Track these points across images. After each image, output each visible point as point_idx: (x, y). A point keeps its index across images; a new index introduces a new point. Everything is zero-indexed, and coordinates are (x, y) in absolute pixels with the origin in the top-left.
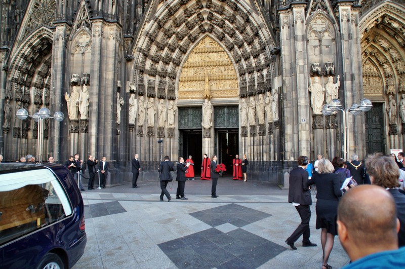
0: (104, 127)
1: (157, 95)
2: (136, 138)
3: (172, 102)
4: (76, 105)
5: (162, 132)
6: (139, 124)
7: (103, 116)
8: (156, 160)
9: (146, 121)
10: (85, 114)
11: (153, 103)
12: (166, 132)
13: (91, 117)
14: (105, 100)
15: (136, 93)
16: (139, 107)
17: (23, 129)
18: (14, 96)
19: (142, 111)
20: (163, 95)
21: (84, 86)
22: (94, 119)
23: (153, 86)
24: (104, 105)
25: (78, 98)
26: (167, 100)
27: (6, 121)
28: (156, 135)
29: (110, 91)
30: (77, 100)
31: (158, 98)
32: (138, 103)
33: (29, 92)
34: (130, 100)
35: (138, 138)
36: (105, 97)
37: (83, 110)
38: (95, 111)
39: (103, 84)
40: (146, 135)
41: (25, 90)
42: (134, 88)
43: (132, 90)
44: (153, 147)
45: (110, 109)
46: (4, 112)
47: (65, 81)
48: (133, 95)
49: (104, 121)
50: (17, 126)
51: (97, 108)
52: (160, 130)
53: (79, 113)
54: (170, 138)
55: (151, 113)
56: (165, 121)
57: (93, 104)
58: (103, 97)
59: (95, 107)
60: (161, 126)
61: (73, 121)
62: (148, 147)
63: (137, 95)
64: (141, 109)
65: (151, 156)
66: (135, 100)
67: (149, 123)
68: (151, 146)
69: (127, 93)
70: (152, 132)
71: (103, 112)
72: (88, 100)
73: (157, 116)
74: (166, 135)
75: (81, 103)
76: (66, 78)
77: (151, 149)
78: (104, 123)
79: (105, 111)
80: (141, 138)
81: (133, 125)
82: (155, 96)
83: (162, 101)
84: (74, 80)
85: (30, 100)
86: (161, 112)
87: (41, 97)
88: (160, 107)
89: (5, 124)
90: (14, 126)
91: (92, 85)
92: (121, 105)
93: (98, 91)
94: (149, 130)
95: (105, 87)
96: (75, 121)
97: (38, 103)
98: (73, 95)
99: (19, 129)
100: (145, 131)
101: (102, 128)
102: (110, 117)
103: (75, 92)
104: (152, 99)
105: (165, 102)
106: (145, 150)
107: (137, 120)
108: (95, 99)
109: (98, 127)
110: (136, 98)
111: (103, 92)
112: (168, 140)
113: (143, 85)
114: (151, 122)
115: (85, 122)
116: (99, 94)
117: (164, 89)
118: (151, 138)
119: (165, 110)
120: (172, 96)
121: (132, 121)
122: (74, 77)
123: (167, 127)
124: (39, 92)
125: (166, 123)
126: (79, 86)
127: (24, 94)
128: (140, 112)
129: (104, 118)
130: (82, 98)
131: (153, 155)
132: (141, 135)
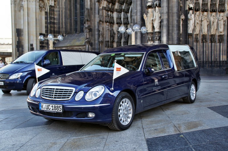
0: (172, 36)
1: (209, 9)
2: (193, 44)
3: (222, 14)
4: (151, 22)
5: (214, 39)
6: (195, 33)
7: (171, 28)
8: (208, 59)
9: (201, 30)
10: (158, 27)
11: (206, 16)
12: (217, 38)
13: (163, 30)
14: (172, 16)
15: (193, 10)
16: (196, 20)
17: (110, 42)
18: (104, 19)
19: (197, 23)
20: (214, 9)
21: (157, 8)
22: (165, 31)
23: (206, 2)
24: (171, 20)
25: (152, 17)
26: (218, 13)
27: (101, 36)
28: (209, 41)
29: (175, 10)
30: (152, 18)
31: (210, 12)
32: (194, 18)
33: (113, 16)
34: (189, 15)
35: (195, 44)
36: (172, 15)
37: (156, 25)
38: (165, 25)
39: (170, 5)
40: (201, 41)
41: (110, 14)
42: (192, 6)
43: (190, 7)
44: (206, 50)
45: (175, 23)
46: (99, 31)
47: (143, 5)
48: (191, 12)
49: (172, 32)
50: (107, 40)
51: (167, 22)
52: (212, 37)
53: (153, 28)
54: (220, 43)
55: (205, 24)
56: (216, 30)
57: (164, 20)
58: (170, 15)
59: (165, 23)
60: (212, 34)
61: (149, 33)
62: (202, 50)
63: (194, 11)
64: (197, 21)
65: (205, 57)
66: (193, 15)
67: (203, 32)
68: (205, 49)
69: (187, 10)
70: (205, 39)
71: (171, 26)
72: (160, 17)
73: (209, 26)
74: (217, 40)
75: (155, 20)
76: (143, 3)
77: (205, 51)
78: (172, 33)
79: (172, 25)
80: (197, 44)
81: (191, 34)
82: (208, 10)
83: (214, 14)
84: (149, 4)
85: (114, 21)
86: (213, 22)
87: (121, 19)
88: (212, 19)
89: (100, 38)
90: (105, 40)
91: (163, 7)
92: (182, 19)
93: (167, 10)
94: (203, 37)
95: (172, 7)
96: (151, 33)
97: (119, 23)
98: (148, 15)
99: (108, 41)
100: (200, 38)
101: (170, 37)
102: (175, 29)
103: (150, 13)
104: (205, 13)
105: (216, 14)
106: (200, 52)
107: (194, 30)
108: (165, 17)
109: (168, 36)
110: (193, 13)
111: (170, 11)
112: (218, 44)
113: (199, 3)
114: (205, 31)
115: (158, 33)
116: (168, 13)
117: (216, 4)
118: (205, 44)
119: (217, 20)
120: (223, 9)
121: (190, 31)
122: (149, 2)
123: (217, 34)
124: (119, 15)
125: (217, 31)
126: (152, 8)
127: (110, 18)
128: (196, 24)
129: (172, 30)
130: (155, 17)
131: (206, 56)
132: (197, 41)
